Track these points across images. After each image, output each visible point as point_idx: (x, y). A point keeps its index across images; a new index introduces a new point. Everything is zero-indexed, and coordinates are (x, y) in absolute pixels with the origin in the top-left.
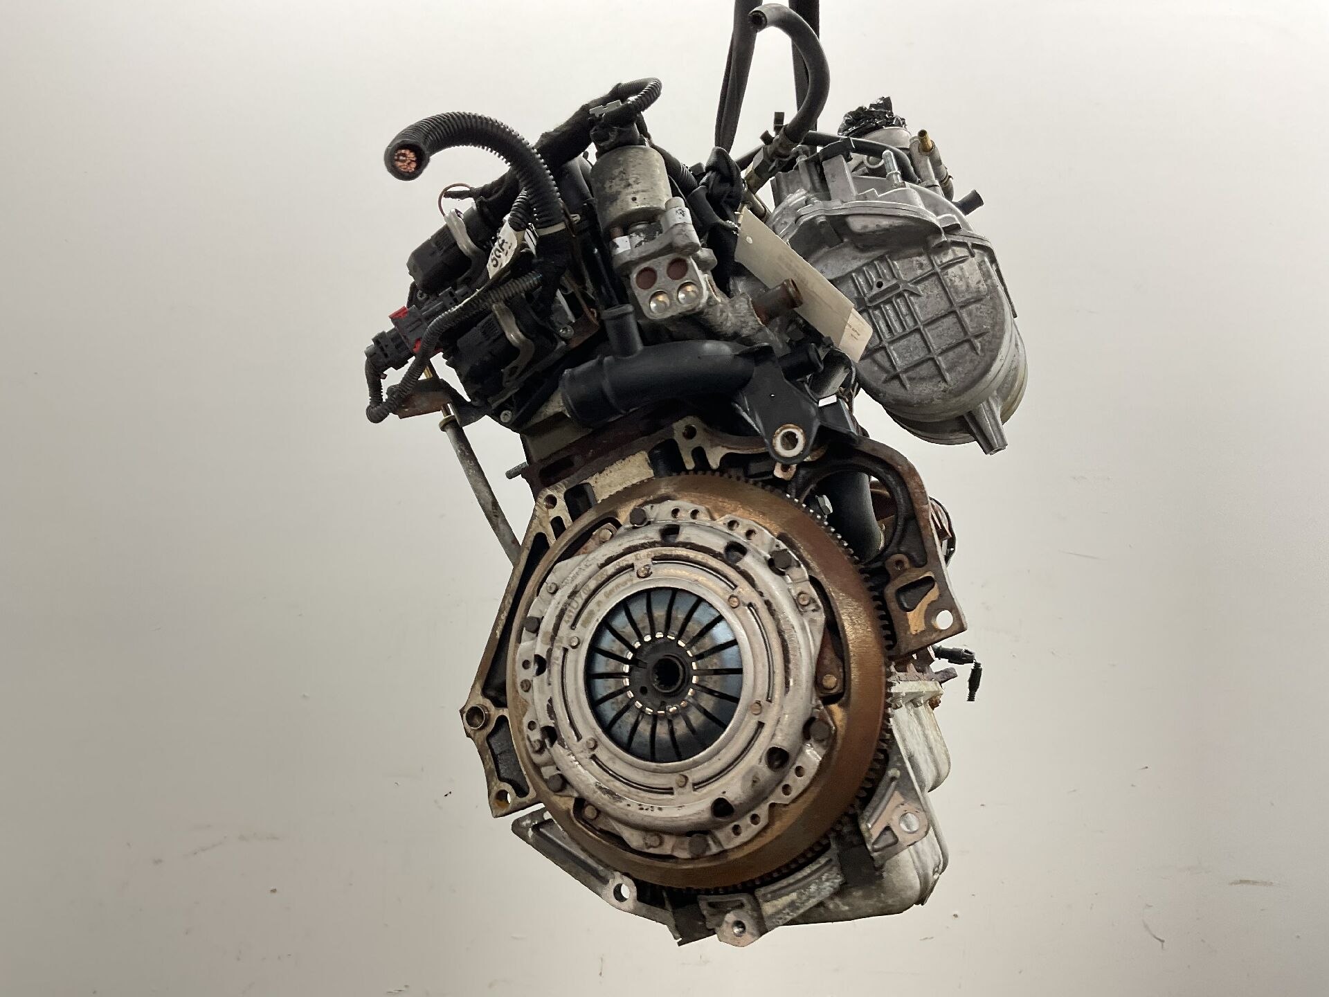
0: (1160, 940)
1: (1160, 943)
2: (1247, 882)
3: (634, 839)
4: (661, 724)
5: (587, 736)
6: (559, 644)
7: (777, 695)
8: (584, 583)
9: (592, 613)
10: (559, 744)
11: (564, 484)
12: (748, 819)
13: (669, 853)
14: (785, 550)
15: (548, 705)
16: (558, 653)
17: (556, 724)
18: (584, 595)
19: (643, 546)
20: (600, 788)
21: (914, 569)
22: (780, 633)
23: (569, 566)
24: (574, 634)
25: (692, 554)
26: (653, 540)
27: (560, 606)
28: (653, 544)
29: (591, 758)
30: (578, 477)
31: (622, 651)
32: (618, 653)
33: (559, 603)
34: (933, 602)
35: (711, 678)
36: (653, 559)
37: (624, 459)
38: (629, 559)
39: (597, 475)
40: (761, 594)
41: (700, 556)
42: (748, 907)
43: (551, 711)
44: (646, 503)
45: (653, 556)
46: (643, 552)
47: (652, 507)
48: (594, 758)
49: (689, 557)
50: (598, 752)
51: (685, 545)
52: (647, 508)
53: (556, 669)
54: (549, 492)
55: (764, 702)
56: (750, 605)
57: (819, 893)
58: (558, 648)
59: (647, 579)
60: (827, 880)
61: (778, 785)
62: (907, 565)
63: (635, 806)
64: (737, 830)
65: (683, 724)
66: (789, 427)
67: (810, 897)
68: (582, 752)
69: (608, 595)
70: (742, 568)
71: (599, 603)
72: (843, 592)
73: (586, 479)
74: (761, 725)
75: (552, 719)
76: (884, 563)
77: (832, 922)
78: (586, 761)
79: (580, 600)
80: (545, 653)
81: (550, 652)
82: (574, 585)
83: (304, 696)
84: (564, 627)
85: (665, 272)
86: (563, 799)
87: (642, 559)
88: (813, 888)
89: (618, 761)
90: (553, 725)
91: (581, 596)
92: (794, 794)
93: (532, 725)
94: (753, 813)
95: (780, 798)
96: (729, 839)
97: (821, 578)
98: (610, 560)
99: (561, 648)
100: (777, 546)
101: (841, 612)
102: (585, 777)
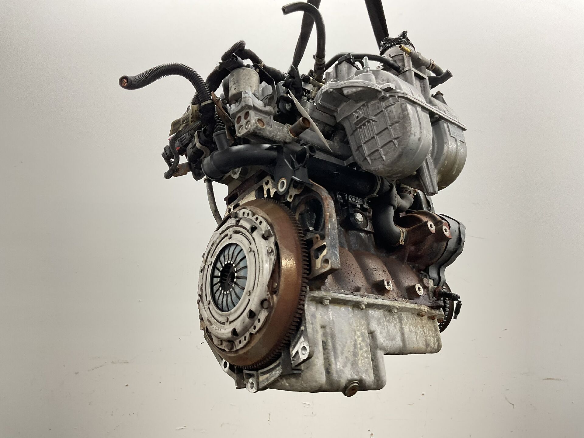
0: (512, 404)
1: (512, 406)
3: (215, 341)
4: (225, 297)
5: (208, 299)
6: (207, 263)
7: (255, 289)
8: (216, 241)
9: (216, 252)
10: (201, 302)
12: (243, 338)
13: (223, 348)
14: (270, 230)
15: (201, 287)
17: (202, 294)
18: (215, 245)
19: (231, 227)
20: (208, 320)
21: (321, 241)
22: (259, 263)
24: (211, 259)
25: (242, 230)
27: (209, 249)
28: (233, 226)
29: (208, 308)
31: (220, 268)
35: (239, 280)
36: (233, 232)
38: (227, 231)
40: (256, 247)
41: (244, 231)
42: (254, 377)
43: (201, 289)
45: (233, 230)
46: (231, 229)
47: (239, 211)
50: (210, 306)
51: (241, 226)
53: (205, 273)
55: (251, 291)
56: (253, 251)
57: (275, 375)
59: (230, 239)
60: (278, 370)
61: (252, 325)
62: (319, 239)
63: (214, 328)
64: (240, 342)
65: (230, 298)
66: (283, 179)
68: (207, 305)
69: (220, 246)
70: (253, 236)
71: (219, 248)
72: (286, 248)
74: (249, 301)
75: (201, 292)
77: (287, 391)
78: (206, 309)
79: (214, 247)
80: (203, 267)
81: (205, 266)
82: (213, 241)
84: (209, 256)
85: (243, 117)
87: (230, 232)
88: (274, 373)
89: (213, 310)
92: (257, 329)
94: (244, 335)
95: (253, 331)
96: (238, 345)
97: (278, 242)
98: (223, 232)
99: (207, 265)
100: (268, 229)
101: (282, 256)
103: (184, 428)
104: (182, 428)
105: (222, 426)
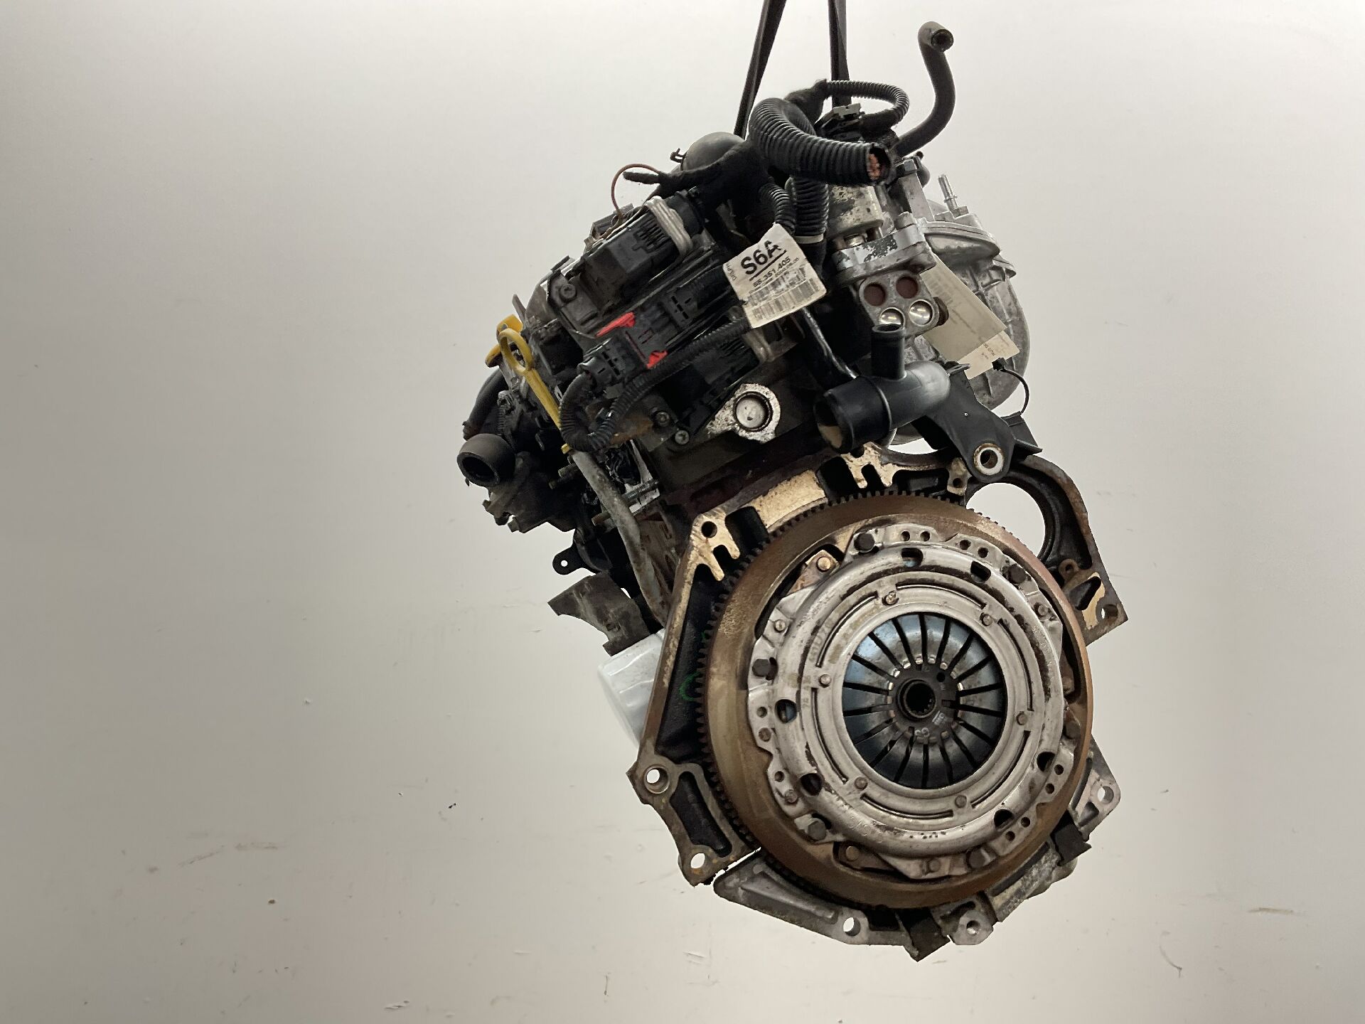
1: (1177, 970)
2: (1267, 910)
3: (911, 868)
4: (932, 750)
5: (854, 776)
6: (806, 684)
7: (1036, 703)
8: (826, 617)
9: (839, 649)
10: (826, 790)
11: (723, 508)
12: (1019, 824)
13: (947, 873)
14: (1015, 565)
15: (806, 752)
16: (806, 694)
17: (817, 769)
18: (826, 629)
19: (886, 573)
20: (878, 826)
21: (1083, 571)
22: (1034, 645)
23: (797, 600)
24: (821, 672)
25: (937, 576)
26: (896, 566)
27: (804, 644)
28: (896, 570)
29: (861, 798)
30: (738, 501)
31: (880, 683)
32: (876, 685)
33: (802, 641)
34: (1101, 599)
35: (976, 697)
36: (897, 585)
37: (789, 480)
38: (871, 587)
39: (761, 498)
40: (1011, 610)
41: (946, 578)
42: (979, 905)
43: (810, 757)
44: (871, 526)
45: (897, 582)
46: (885, 579)
47: (876, 531)
48: (865, 797)
49: (934, 580)
50: (868, 790)
51: (931, 568)
52: (872, 531)
53: (806, 712)
54: (705, 518)
55: (1027, 712)
56: (1001, 622)
57: (1040, 876)
58: (806, 688)
59: (894, 606)
60: (1046, 862)
61: (1044, 784)
62: (1077, 569)
63: (917, 836)
64: (1011, 836)
65: (955, 745)
66: (988, 446)
67: (1032, 881)
68: (850, 793)
69: (854, 627)
70: (991, 587)
71: (845, 636)
73: (748, 502)
74: (1027, 734)
75: (813, 765)
76: (1057, 568)
78: (857, 803)
79: (822, 635)
80: (795, 697)
81: (798, 694)
82: (816, 620)
83: (306, 702)
84: (809, 665)
85: (894, 288)
86: (819, 847)
87: (885, 587)
88: (1034, 872)
89: (891, 795)
90: (816, 772)
91: (823, 630)
92: (1055, 793)
93: (780, 776)
94: (1023, 817)
95: (1045, 798)
96: (1004, 846)
98: (851, 591)
99: (810, 689)
100: (1008, 562)
102: (861, 818)
103: (404, 1005)
104: (399, 1007)
105: (493, 1002)
